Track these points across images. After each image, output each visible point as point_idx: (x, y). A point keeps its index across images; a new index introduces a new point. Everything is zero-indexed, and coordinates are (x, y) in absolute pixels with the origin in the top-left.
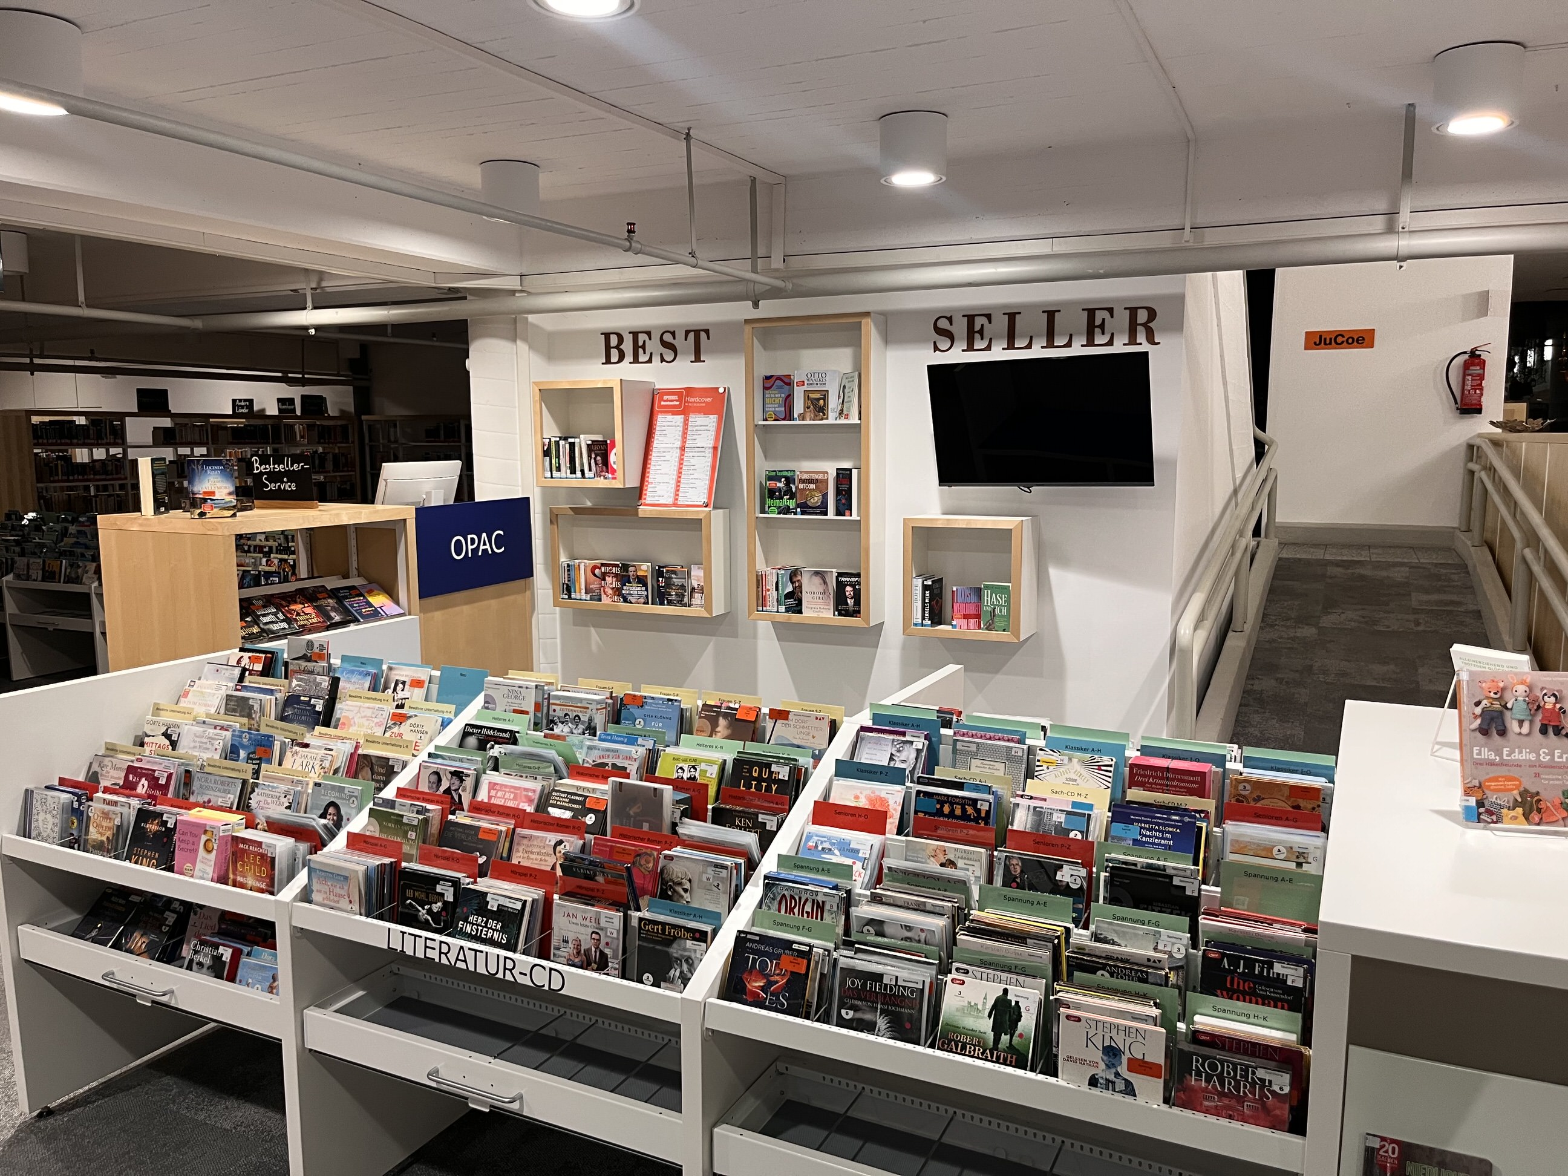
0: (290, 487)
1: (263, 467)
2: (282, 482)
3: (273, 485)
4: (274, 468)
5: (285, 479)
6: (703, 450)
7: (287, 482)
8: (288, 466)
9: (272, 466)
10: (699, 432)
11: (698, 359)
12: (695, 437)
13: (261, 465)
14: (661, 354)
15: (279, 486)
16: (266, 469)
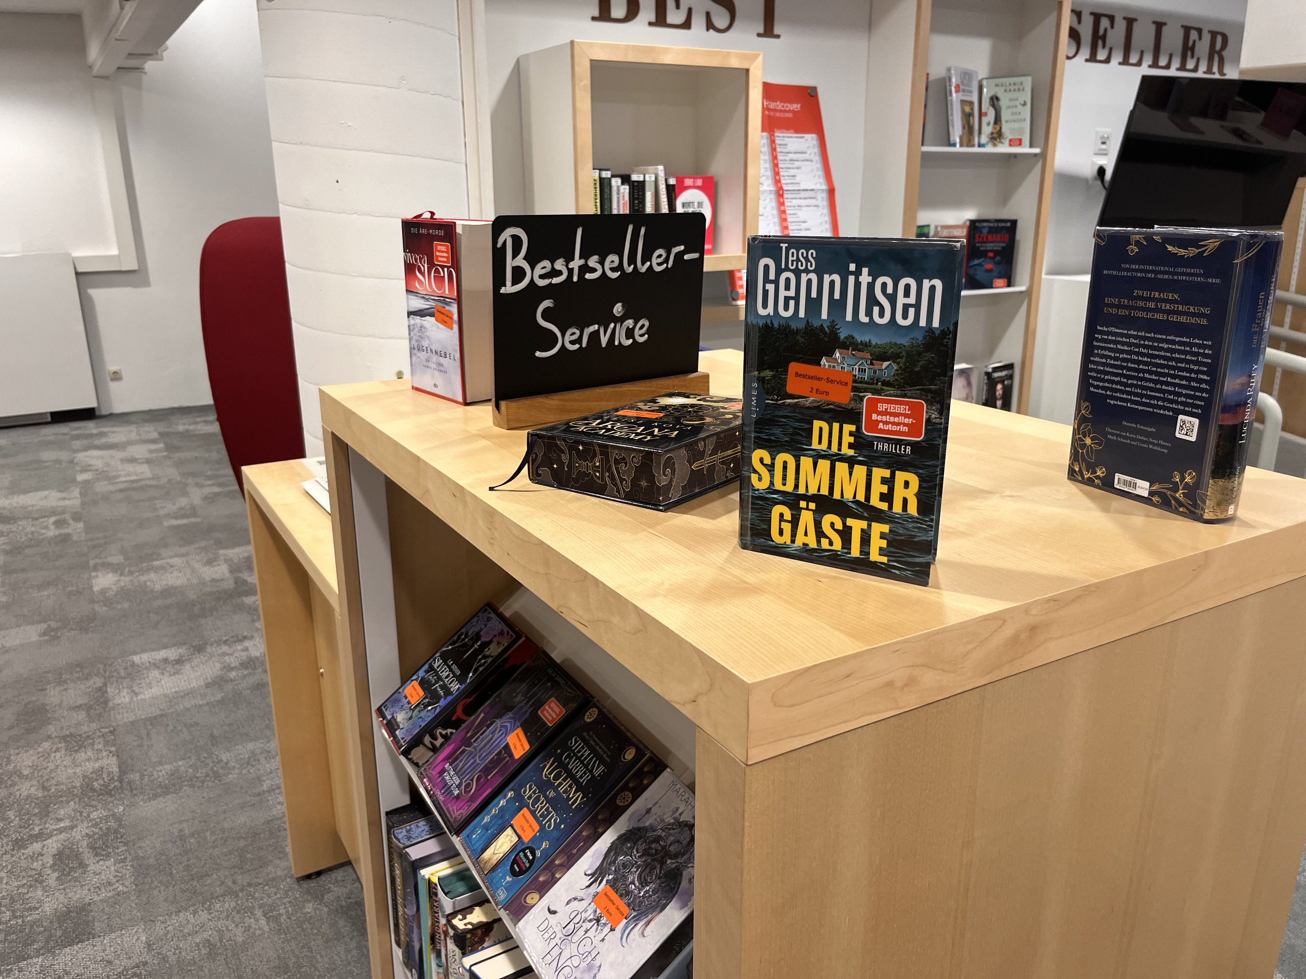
0: (630, 333)
1: (544, 266)
2: (606, 319)
3: (573, 333)
4: (584, 269)
5: (618, 309)
6: (811, 194)
7: (622, 320)
8: (632, 260)
9: (576, 264)
10: (797, 164)
11: (768, 32)
12: (792, 172)
13: (532, 260)
14: (708, 15)
15: (595, 336)
16: (555, 273)
